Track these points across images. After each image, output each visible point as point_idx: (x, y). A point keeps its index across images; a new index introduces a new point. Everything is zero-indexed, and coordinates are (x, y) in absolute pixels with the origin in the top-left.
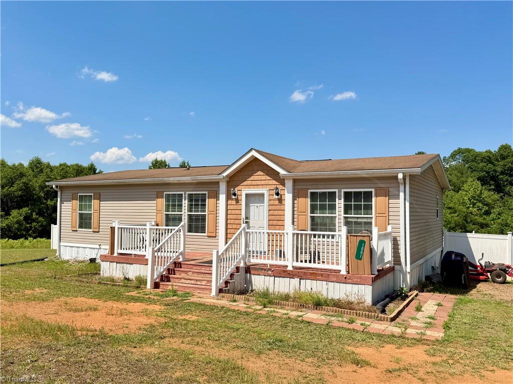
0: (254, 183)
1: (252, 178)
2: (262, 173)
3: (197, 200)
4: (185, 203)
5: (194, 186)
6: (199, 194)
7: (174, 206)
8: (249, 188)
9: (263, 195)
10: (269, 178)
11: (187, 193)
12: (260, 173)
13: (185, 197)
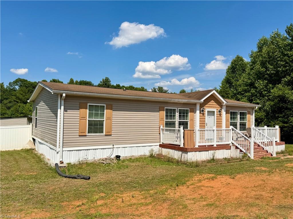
0: (210, 106)
1: (210, 103)
2: (213, 102)
3: (184, 113)
4: (177, 114)
5: (182, 105)
6: (185, 110)
7: (171, 116)
8: (209, 108)
9: (214, 112)
10: (216, 104)
11: (179, 109)
12: (212, 101)
13: (177, 111)
